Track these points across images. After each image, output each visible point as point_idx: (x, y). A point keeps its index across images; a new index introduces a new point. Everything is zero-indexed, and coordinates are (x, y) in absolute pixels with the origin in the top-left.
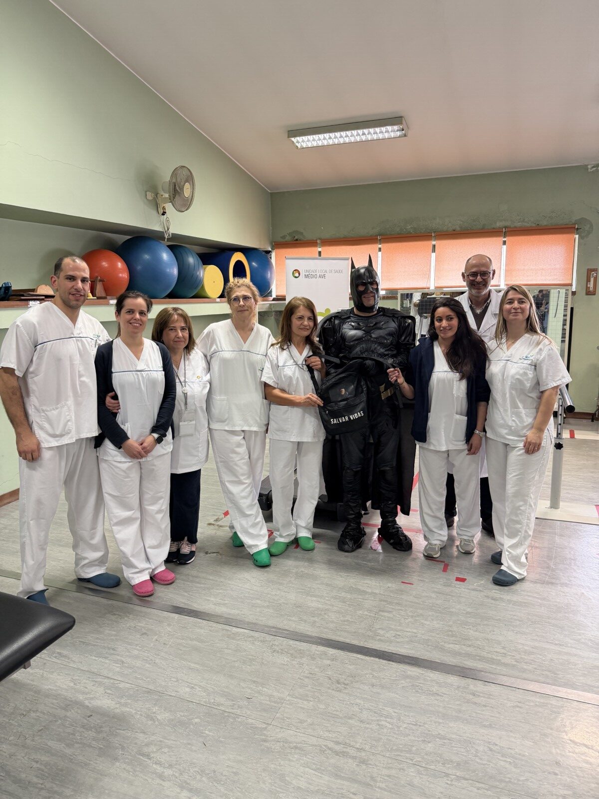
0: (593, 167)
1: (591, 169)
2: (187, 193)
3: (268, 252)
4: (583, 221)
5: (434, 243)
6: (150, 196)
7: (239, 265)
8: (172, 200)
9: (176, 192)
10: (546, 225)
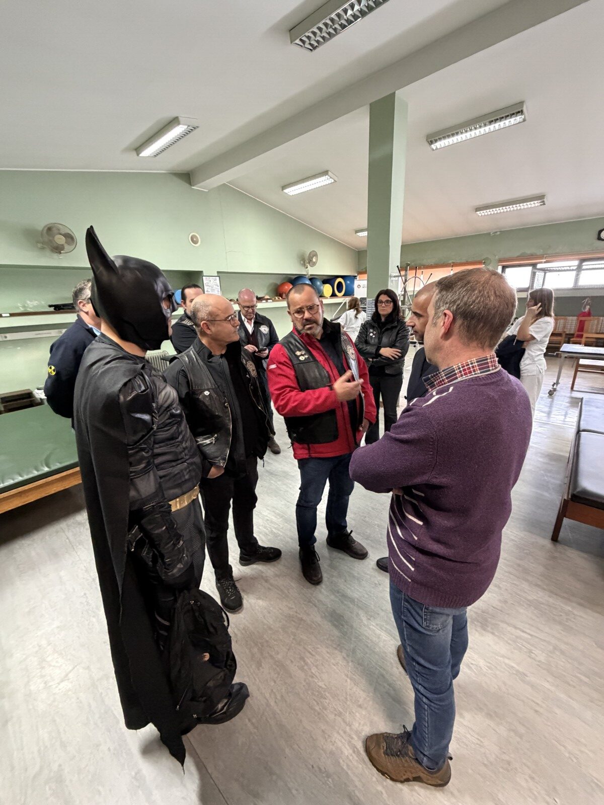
1: (492, 234)
2: (314, 260)
3: (356, 276)
4: (487, 259)
5: (422, 270)
6: (302, 262)
7: (340, 284)
8: (309, 263)
9: (310, 261)
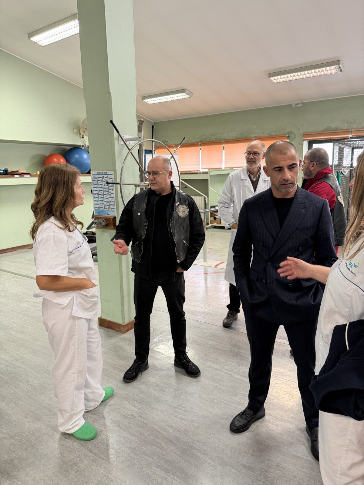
0: (295, 105)
1: (294, 106)
4: (290, 133)
5: (224, 145)
6: (76, 131)
10: (274, 135)
